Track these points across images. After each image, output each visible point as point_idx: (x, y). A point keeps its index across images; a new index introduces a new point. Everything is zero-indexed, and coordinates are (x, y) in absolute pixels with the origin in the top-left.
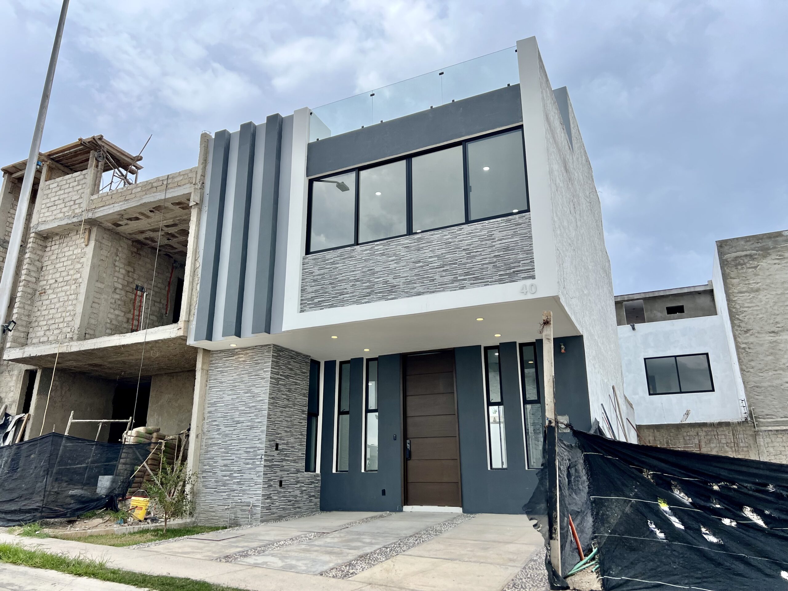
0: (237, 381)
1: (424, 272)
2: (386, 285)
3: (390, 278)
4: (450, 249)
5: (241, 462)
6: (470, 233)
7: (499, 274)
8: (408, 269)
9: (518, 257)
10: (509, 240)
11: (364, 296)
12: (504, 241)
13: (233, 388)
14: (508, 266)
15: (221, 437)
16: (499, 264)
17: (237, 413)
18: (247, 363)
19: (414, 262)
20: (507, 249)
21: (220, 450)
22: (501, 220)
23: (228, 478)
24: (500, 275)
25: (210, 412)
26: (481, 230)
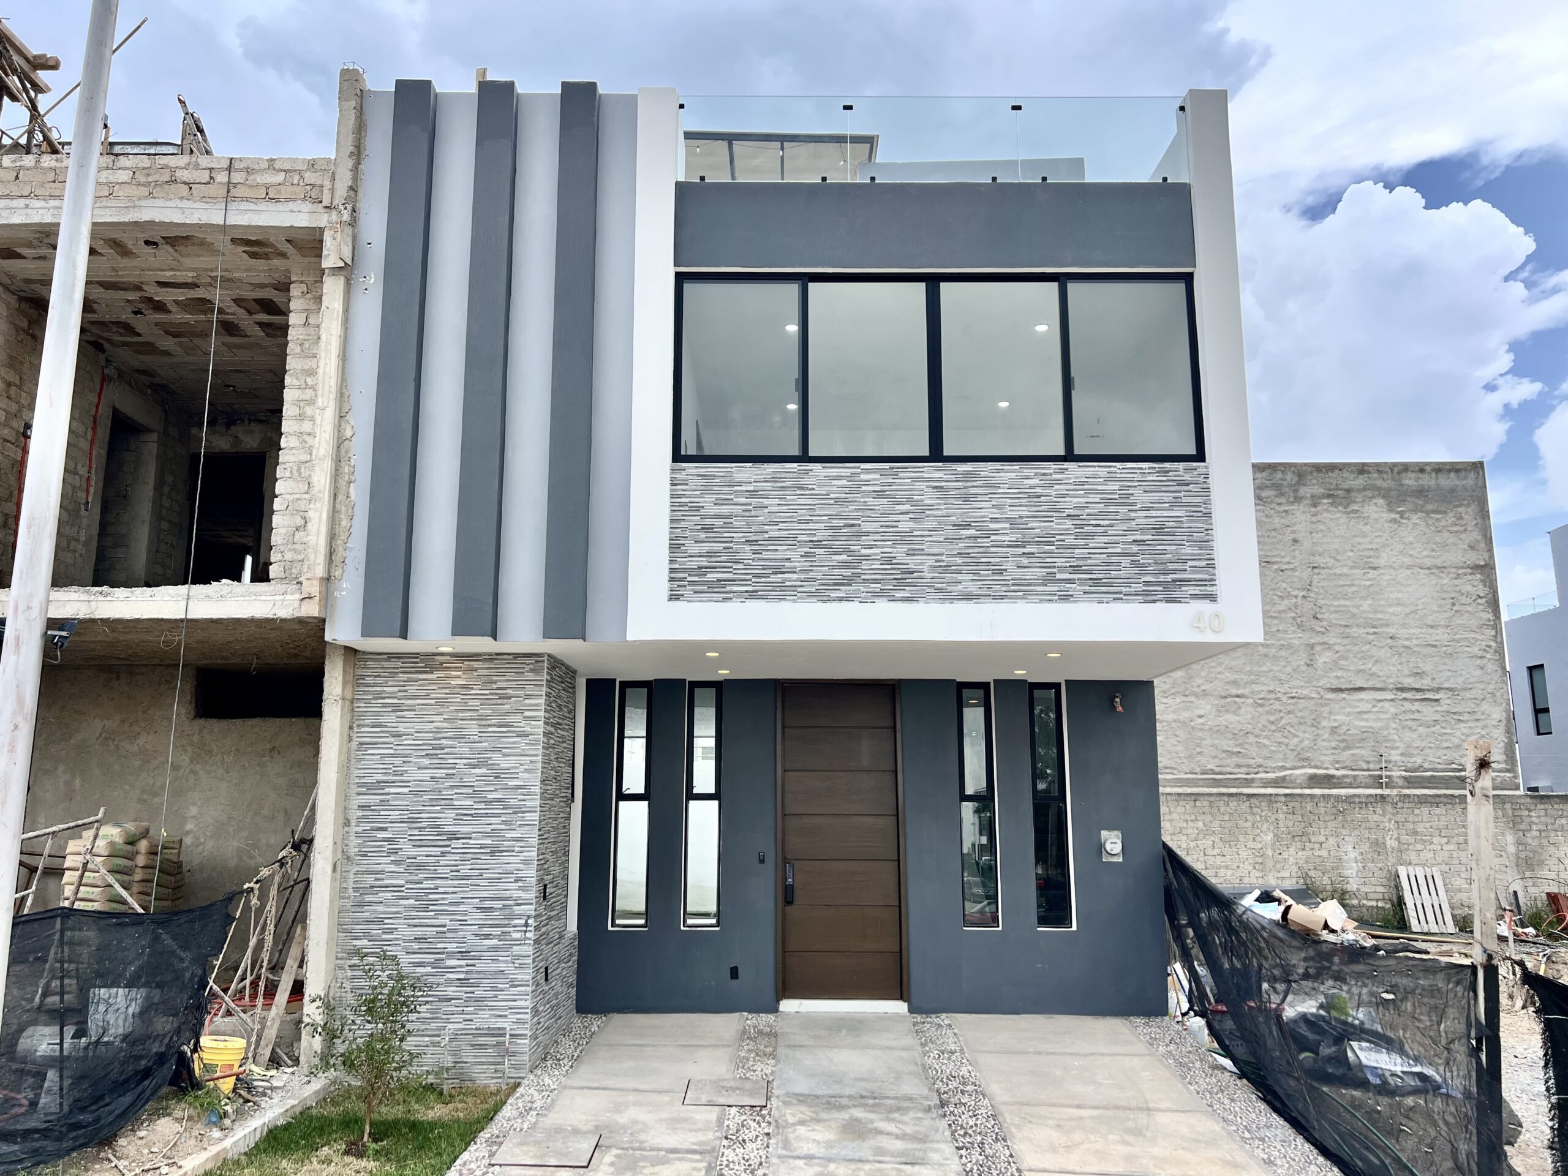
0: (445, 735)
1: (981, 550)
2: (889, 567)
3: (899, 552)
4: (1040, 509)
5: (468, 933)
6: (1083, 483)
7: (1143, 579)
8: (942, 539)
9: (1183, 551)
10: (1166, 513)
11: (835, 584)
12: (1154, 513)
13: (435, 751)
14: (1161, 567)
15: (402, 870)
16: (1143, 559)
17: (452, 814)
18: (473, 692)
19: (955, 525)
20: (1159, 530)
21: (402, 902)
22: (1149, 468)
23: (429, 969)
24: (1147, 583)
25: (362, 807)
26: (1107, 481)
